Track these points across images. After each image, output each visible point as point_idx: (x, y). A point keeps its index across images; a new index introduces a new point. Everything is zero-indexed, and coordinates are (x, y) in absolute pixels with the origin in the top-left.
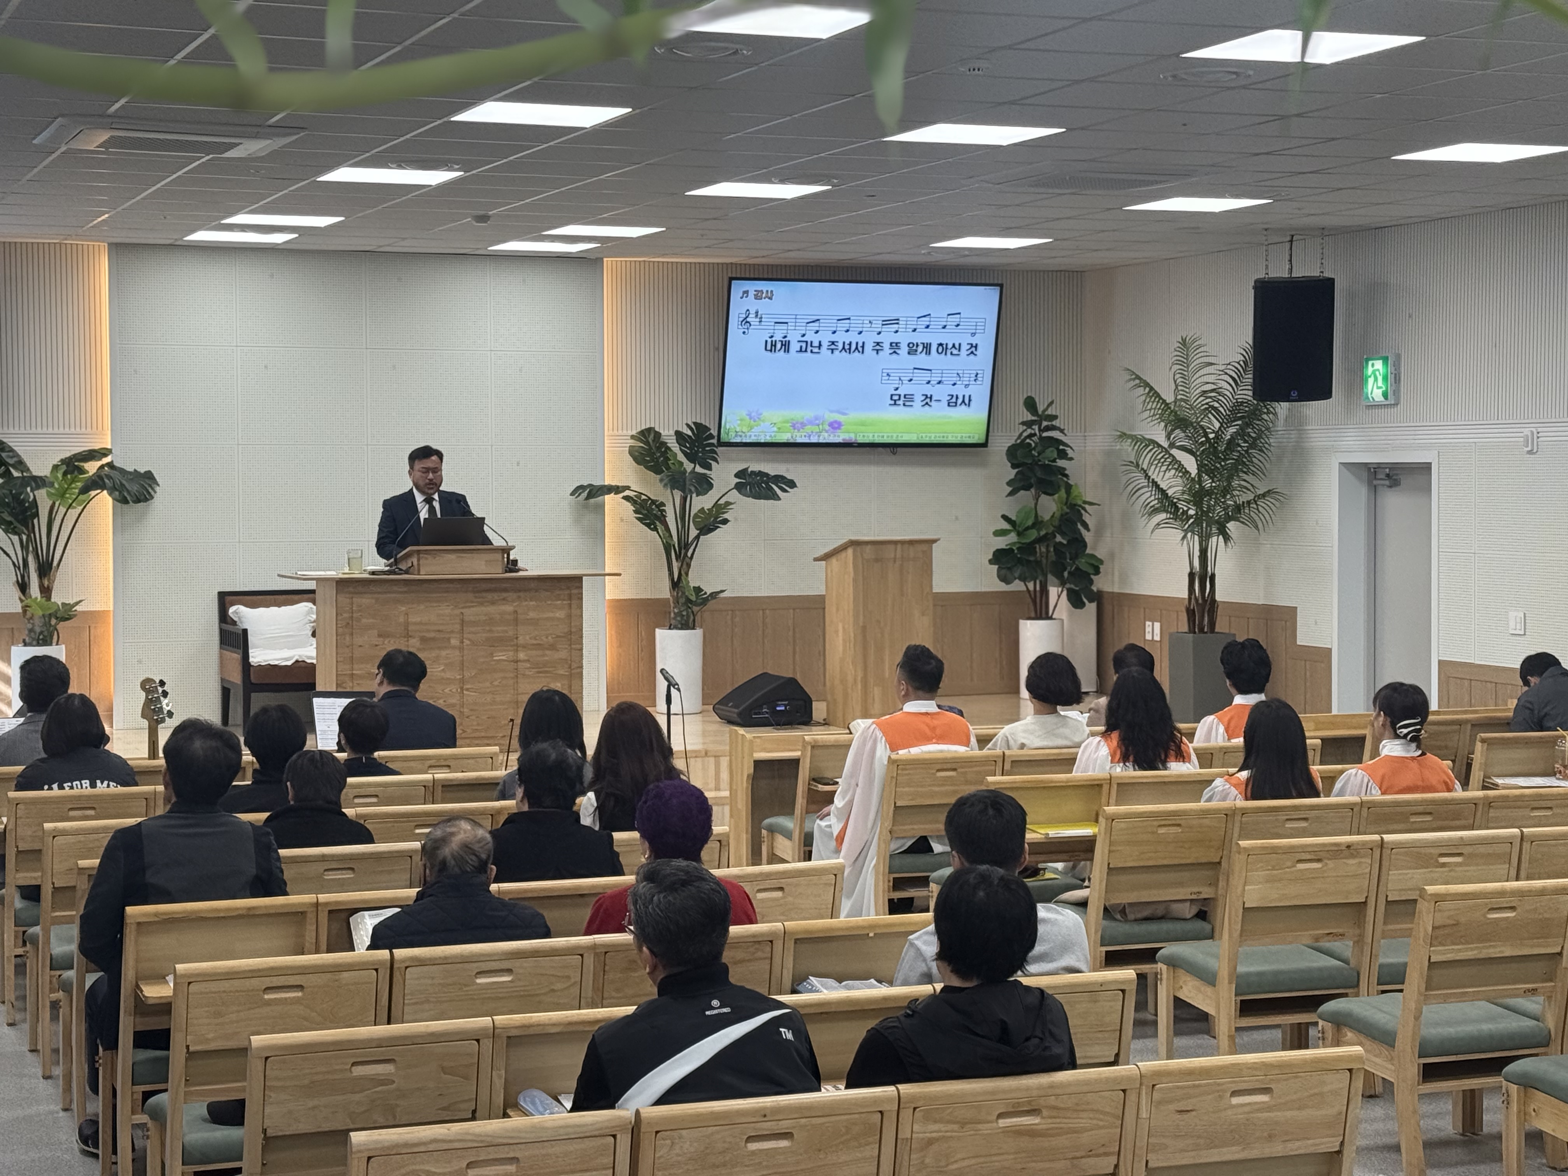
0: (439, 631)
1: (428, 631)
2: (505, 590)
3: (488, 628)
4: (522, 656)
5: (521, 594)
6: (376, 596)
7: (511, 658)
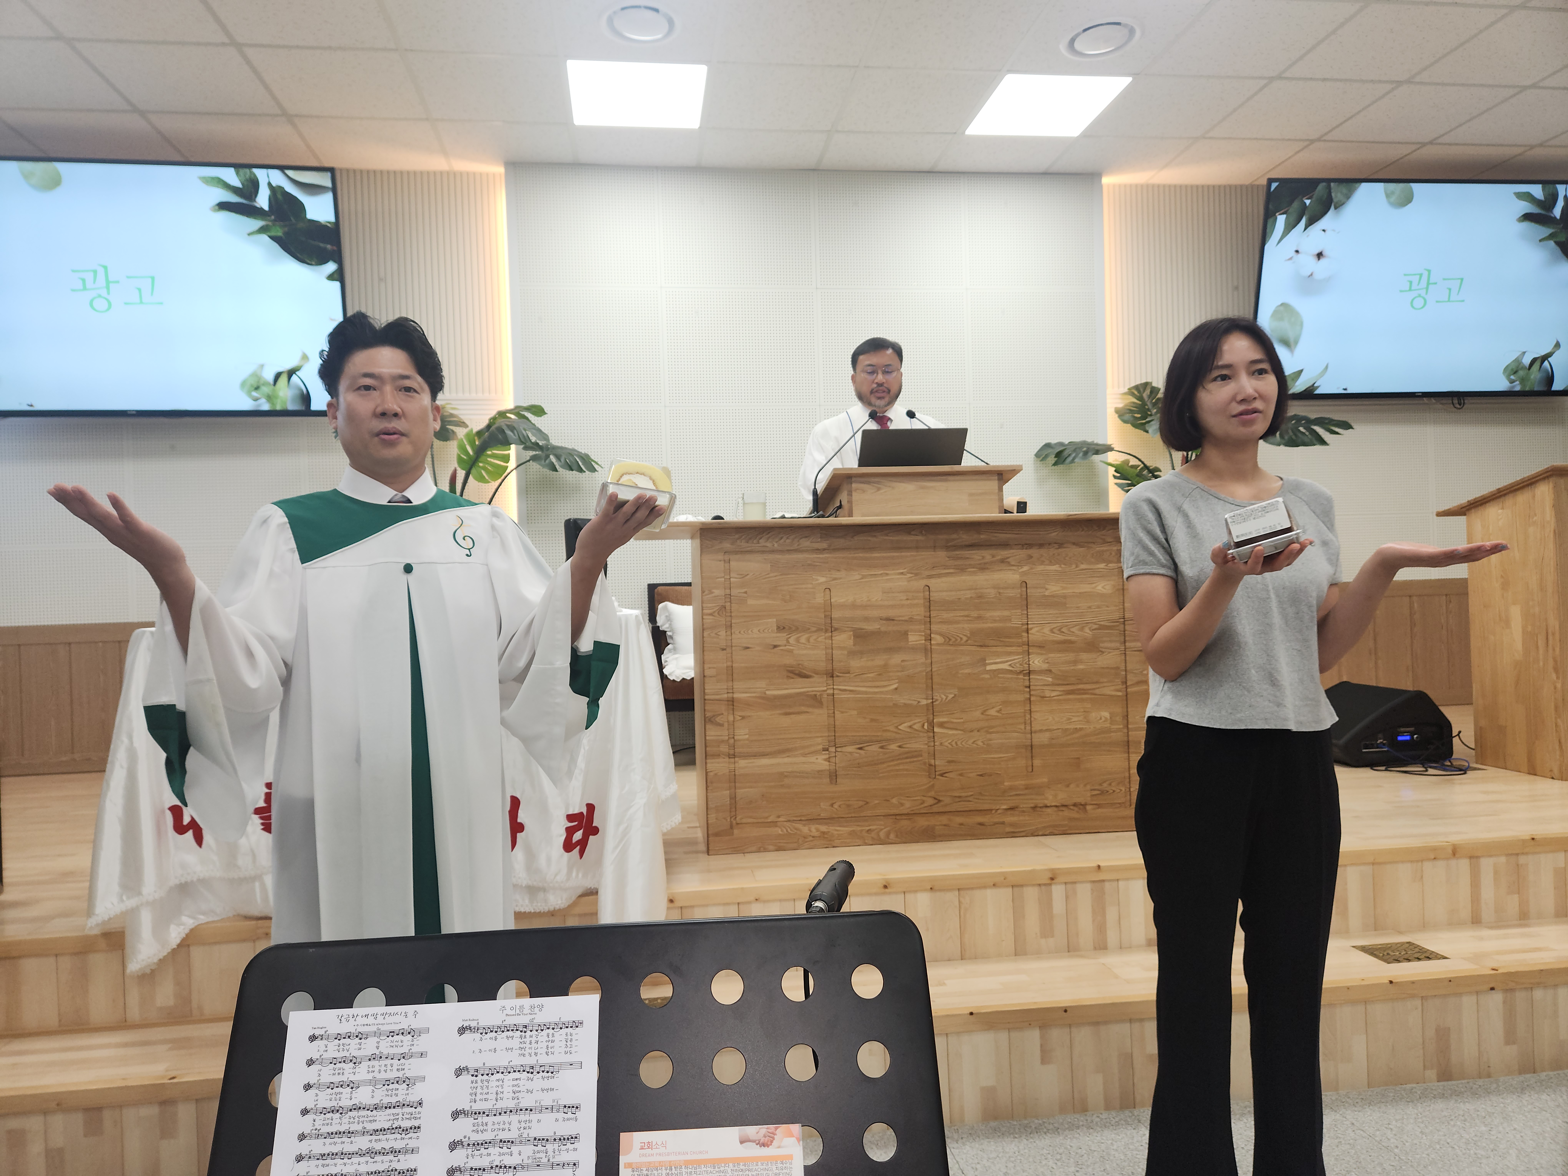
0: (888, 619)
1: (867, 619)
2: (1005, 545)
3: (975, 614)
4: (1037, 662)
5: (1035, 552)
6: (771, 556)
7: (1018, 668)
